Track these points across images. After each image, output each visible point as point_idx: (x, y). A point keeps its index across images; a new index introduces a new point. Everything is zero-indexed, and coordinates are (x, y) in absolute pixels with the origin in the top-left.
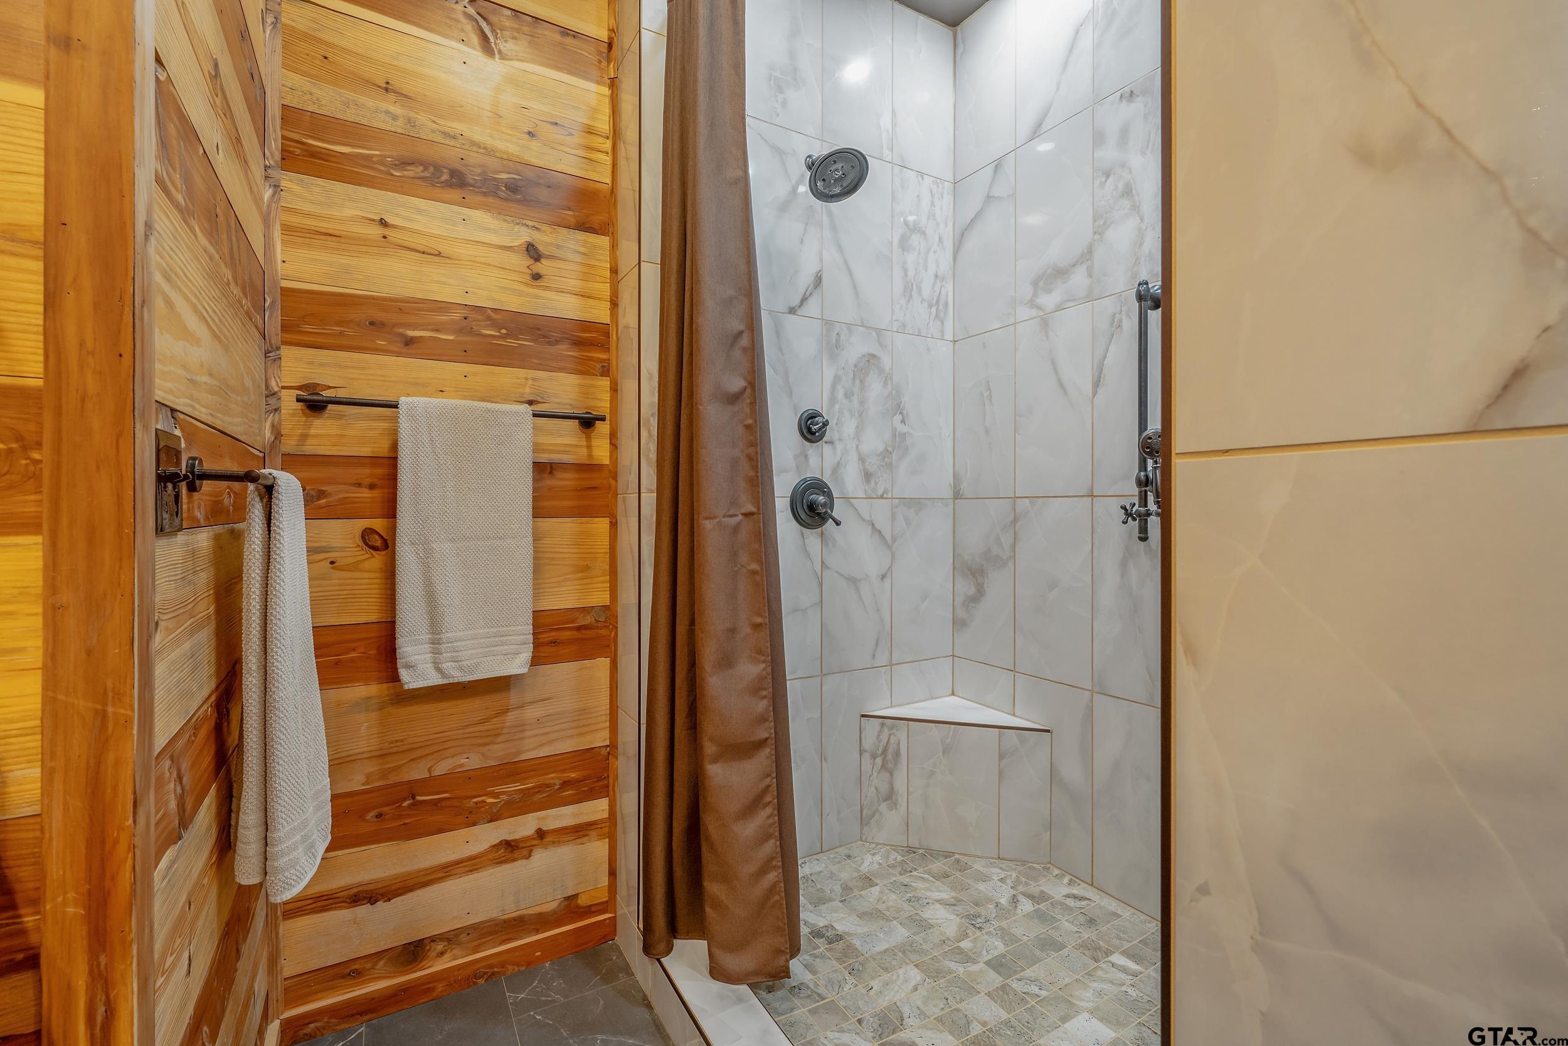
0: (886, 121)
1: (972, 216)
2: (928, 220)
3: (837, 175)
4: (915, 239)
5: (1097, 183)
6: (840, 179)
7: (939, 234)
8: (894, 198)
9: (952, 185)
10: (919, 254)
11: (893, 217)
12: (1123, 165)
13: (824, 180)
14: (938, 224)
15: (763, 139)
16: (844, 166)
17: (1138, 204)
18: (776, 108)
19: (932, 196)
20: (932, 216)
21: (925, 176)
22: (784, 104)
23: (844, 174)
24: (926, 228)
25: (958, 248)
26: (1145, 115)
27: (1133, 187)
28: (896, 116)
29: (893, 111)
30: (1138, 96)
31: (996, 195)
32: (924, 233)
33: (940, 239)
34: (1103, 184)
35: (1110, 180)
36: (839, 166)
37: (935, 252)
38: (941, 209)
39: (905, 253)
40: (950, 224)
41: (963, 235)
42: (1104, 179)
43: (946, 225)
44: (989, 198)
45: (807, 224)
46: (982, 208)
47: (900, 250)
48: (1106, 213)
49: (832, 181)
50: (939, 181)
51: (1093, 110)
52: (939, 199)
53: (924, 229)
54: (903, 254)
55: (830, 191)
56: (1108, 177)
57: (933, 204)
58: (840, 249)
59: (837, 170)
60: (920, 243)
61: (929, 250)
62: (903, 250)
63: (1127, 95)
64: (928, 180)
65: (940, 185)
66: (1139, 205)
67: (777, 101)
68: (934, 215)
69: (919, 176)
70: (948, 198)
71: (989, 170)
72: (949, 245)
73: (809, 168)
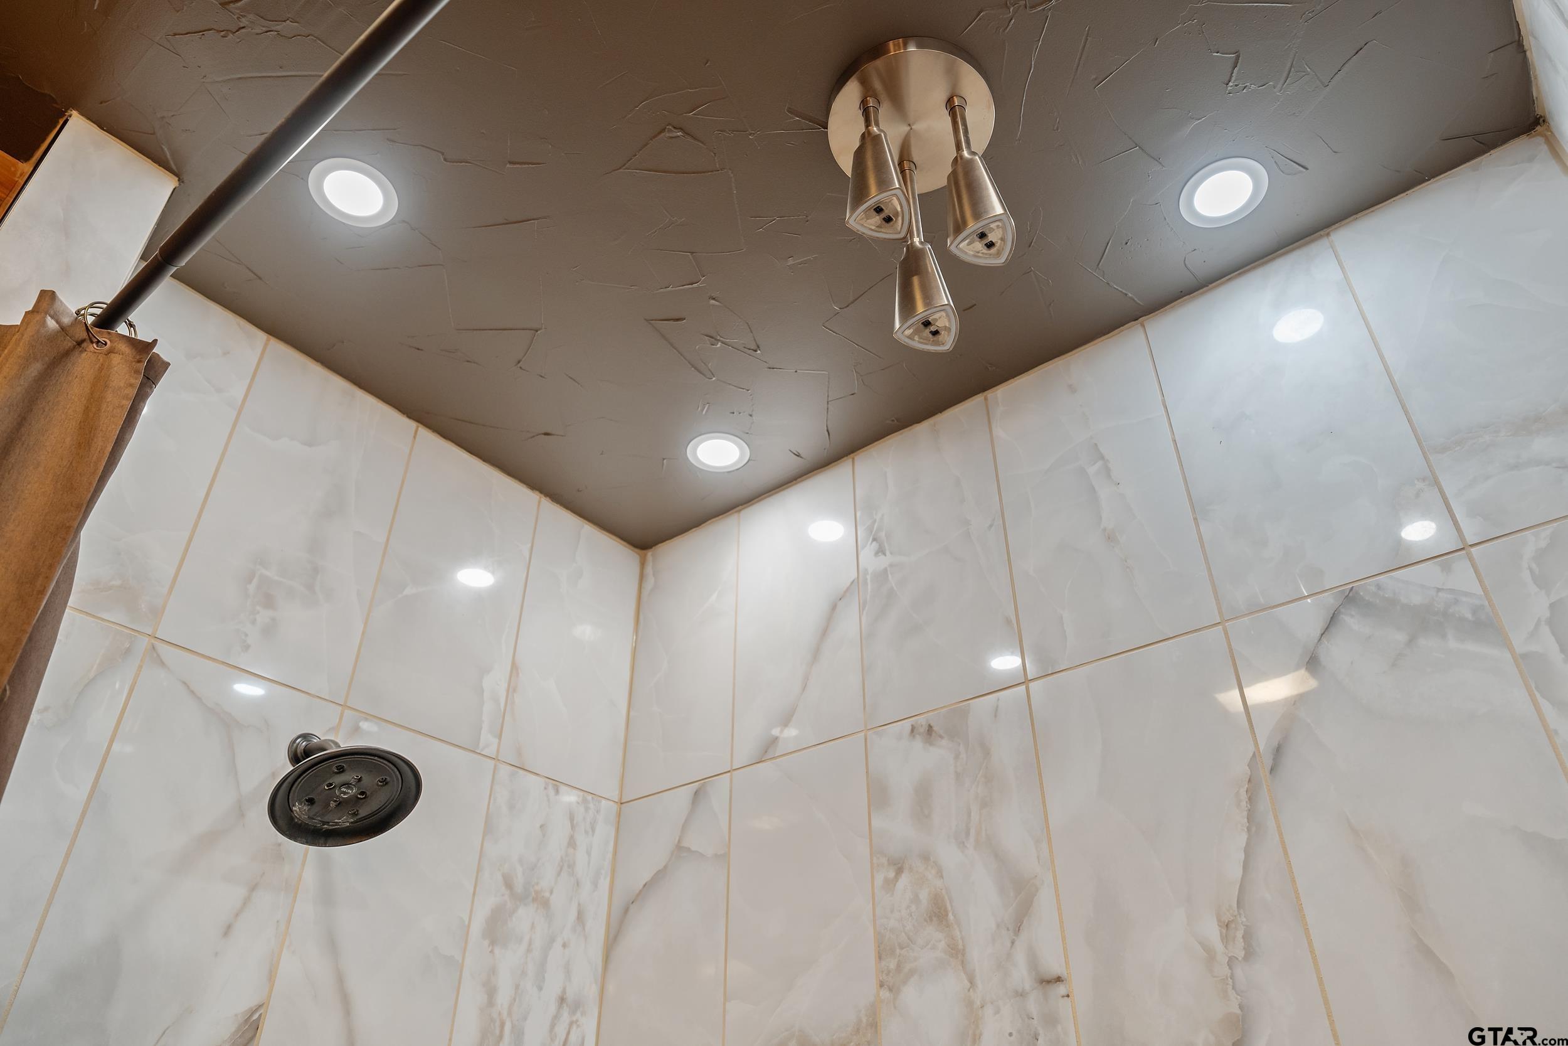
0: (496, 681)
1: (646, 876)
2: (559, 874)
3: (345, 793)
4: (524, 918)
5: (879, 879)
6: (356, 801)
7: (579, 904)
8: (489, 828)
9: (615, 807)
10: (529, 950)
11: (479, 869)
12: (926, 858)
13: (311, 801)
14: (578, 884)
15: (192, 692)
16: (364, 778)
17: (961, 947)
18: (246, 635)
19: (573, 827)
20: (566, 866)
21: (563, 788)
22: (269, 630)
23: (362, 793)
24: (551, 892)
25: (616, 938)
26: (958, 776)
27: (949, 908)
28: (518, 674)
29: (515, 667)
30: (941, 737)
31: (693, 849)
32: (545, 904)
33: (580, 917)
34: (890, 884)
35: (904, 880)
36: (349, 776)
37: (564, 946)
38: (589, 853)
39: (497, 951)
40: (604, 883)
41: (626, 911)
42: (892, 874)
43: (595, 884)
44: (680, 850)
45: (253, 888)
46: (666, 867)
47: (486, 943)
48: (902, 948)
49: (333, 804)
50: (589, 797)
51: (866, 740)
52: (586, 832)
53: (547, 894)
54: (492, 952)
55: (324, 823)
56: (899, 871)
57: (572, 843)
58: (332, 944)
59: (347, 785)
60: (533, 926)
61: (552, 940)
62: (493, 943)
63: (922, 730)
64: (570, 798)
65: (591, 805)
66: (964, 950)
67: (254, 622)
68: (572, 866)
69: (550, 787)
70: (604, 831)
71: (686, 793)
72: (597, 929)
73: (295, 758)
